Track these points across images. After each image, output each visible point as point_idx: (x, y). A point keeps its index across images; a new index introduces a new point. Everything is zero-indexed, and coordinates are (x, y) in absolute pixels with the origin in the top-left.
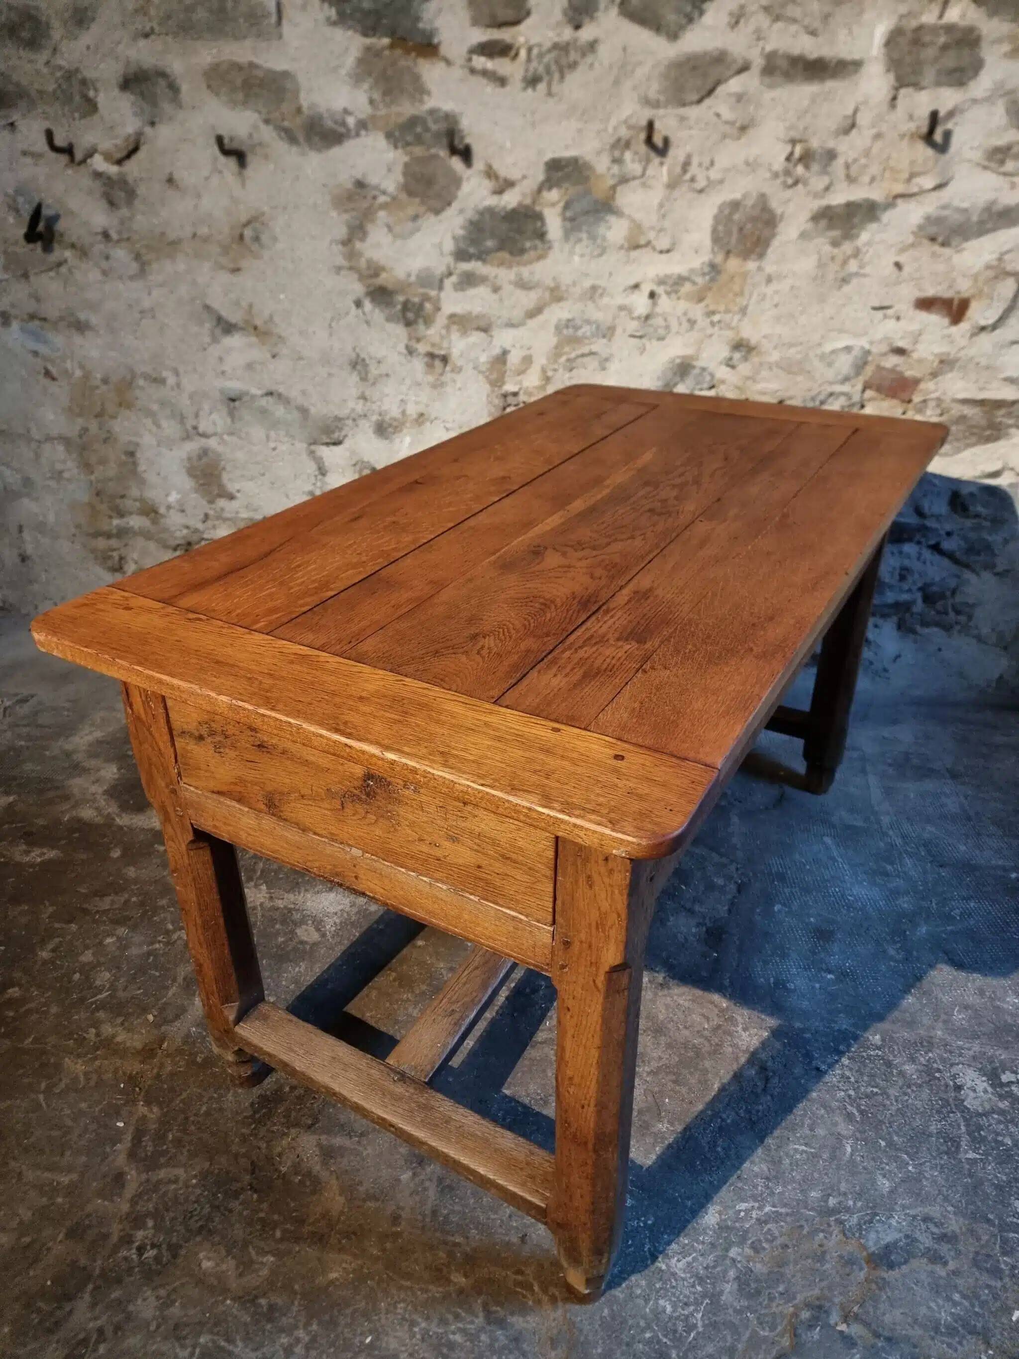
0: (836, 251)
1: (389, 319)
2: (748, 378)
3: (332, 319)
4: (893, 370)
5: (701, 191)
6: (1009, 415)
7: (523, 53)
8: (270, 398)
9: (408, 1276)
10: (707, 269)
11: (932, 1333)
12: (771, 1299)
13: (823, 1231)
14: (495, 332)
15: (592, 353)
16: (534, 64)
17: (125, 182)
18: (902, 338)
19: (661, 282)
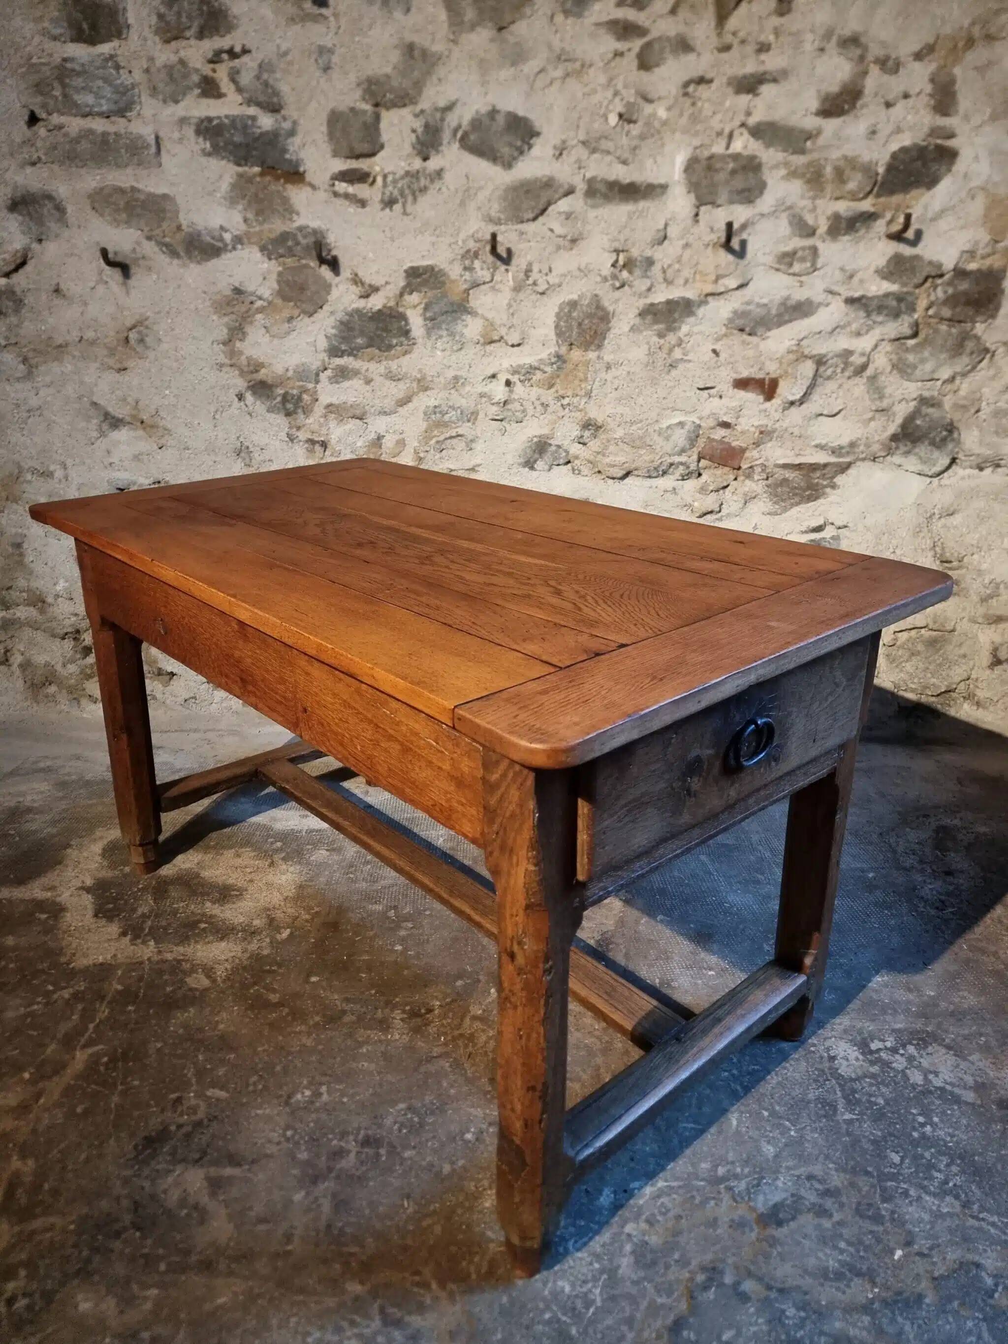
0: (662, 341)
1: (268, 411)
2: (598, 453)
3: (216, 411)
4: (721, 442)
5: (543, 293)
6: (823, 476)
7: (379, 180)
9: (302, 1290)
10: (553, 360)
11: (822, 1280)
12: (667, 1267)
13: (714, 1198)
14: (369, 420)
15: (458, 435)
16: (390, 188)
17: (13, 293)
18: (725, 414)
19: (515, 372)
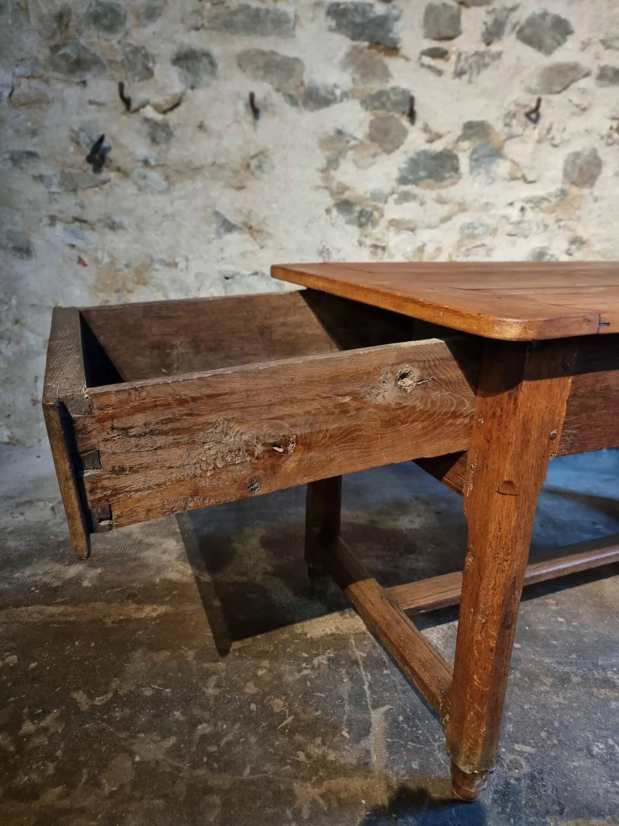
1: (347, 223)
3: (309, 222)
5: (556, 146)
7: (453, 58)
8: (255, 277)
10: (559, 193)
14: (419, 232)
15: (483, 245)
16: (462, 63)
17: (167, 126)
19: (530, 201)
